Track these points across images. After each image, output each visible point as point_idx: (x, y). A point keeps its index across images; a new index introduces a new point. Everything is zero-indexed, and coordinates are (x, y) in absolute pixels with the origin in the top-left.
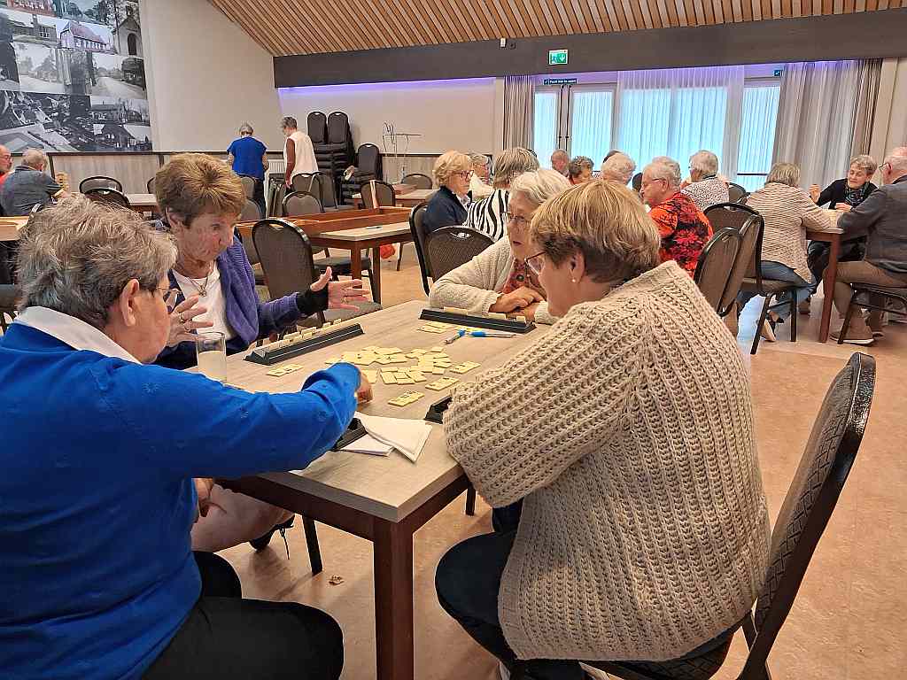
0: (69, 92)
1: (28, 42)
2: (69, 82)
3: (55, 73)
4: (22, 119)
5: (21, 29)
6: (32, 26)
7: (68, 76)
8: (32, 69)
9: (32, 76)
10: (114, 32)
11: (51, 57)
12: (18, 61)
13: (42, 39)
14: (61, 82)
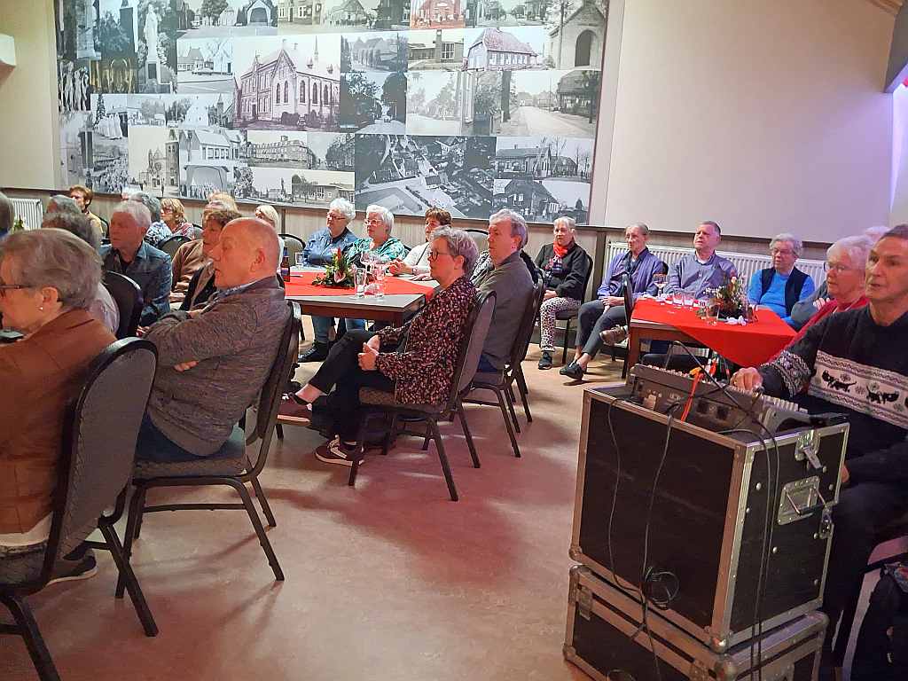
0: (468, 133)
1: (424, 68)
2: (469, 119)
3: (453, 107)
4: (402, 170)
5: (420, 53)
6: (434, 46)
7: (470, 109)
8: (424, 104)
9: (423, 114)
10: (553, 35)
11: (450, 86)
12: (409, 95)
13: (443, 61)
14: (458, 119)
